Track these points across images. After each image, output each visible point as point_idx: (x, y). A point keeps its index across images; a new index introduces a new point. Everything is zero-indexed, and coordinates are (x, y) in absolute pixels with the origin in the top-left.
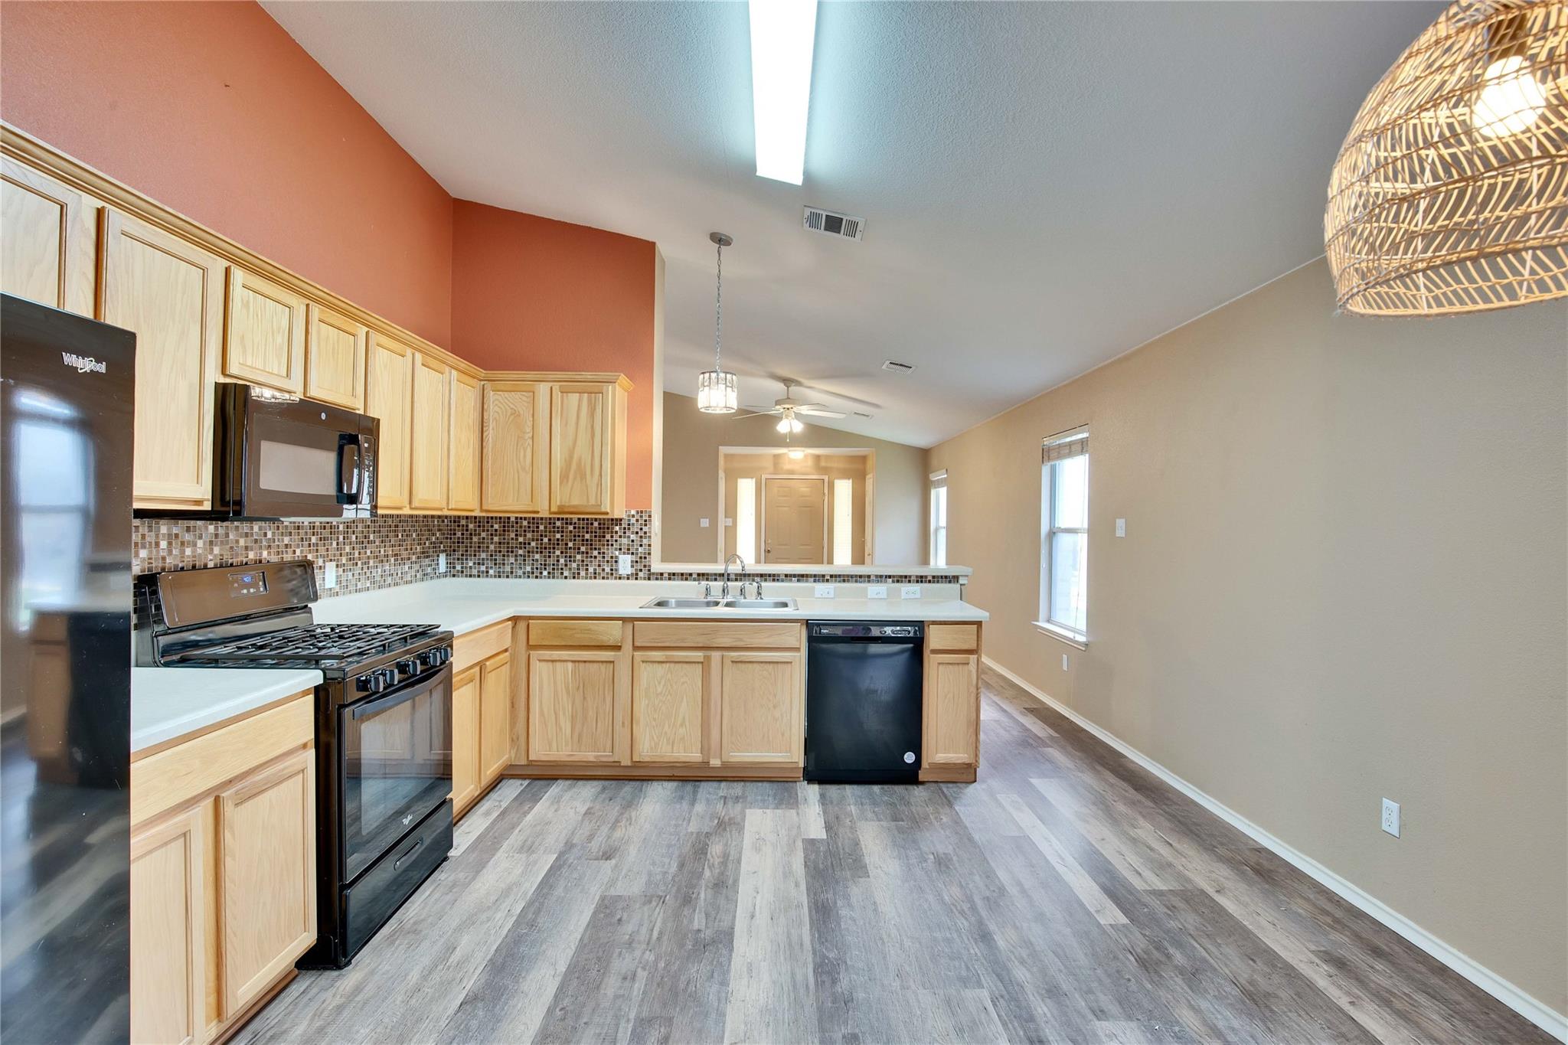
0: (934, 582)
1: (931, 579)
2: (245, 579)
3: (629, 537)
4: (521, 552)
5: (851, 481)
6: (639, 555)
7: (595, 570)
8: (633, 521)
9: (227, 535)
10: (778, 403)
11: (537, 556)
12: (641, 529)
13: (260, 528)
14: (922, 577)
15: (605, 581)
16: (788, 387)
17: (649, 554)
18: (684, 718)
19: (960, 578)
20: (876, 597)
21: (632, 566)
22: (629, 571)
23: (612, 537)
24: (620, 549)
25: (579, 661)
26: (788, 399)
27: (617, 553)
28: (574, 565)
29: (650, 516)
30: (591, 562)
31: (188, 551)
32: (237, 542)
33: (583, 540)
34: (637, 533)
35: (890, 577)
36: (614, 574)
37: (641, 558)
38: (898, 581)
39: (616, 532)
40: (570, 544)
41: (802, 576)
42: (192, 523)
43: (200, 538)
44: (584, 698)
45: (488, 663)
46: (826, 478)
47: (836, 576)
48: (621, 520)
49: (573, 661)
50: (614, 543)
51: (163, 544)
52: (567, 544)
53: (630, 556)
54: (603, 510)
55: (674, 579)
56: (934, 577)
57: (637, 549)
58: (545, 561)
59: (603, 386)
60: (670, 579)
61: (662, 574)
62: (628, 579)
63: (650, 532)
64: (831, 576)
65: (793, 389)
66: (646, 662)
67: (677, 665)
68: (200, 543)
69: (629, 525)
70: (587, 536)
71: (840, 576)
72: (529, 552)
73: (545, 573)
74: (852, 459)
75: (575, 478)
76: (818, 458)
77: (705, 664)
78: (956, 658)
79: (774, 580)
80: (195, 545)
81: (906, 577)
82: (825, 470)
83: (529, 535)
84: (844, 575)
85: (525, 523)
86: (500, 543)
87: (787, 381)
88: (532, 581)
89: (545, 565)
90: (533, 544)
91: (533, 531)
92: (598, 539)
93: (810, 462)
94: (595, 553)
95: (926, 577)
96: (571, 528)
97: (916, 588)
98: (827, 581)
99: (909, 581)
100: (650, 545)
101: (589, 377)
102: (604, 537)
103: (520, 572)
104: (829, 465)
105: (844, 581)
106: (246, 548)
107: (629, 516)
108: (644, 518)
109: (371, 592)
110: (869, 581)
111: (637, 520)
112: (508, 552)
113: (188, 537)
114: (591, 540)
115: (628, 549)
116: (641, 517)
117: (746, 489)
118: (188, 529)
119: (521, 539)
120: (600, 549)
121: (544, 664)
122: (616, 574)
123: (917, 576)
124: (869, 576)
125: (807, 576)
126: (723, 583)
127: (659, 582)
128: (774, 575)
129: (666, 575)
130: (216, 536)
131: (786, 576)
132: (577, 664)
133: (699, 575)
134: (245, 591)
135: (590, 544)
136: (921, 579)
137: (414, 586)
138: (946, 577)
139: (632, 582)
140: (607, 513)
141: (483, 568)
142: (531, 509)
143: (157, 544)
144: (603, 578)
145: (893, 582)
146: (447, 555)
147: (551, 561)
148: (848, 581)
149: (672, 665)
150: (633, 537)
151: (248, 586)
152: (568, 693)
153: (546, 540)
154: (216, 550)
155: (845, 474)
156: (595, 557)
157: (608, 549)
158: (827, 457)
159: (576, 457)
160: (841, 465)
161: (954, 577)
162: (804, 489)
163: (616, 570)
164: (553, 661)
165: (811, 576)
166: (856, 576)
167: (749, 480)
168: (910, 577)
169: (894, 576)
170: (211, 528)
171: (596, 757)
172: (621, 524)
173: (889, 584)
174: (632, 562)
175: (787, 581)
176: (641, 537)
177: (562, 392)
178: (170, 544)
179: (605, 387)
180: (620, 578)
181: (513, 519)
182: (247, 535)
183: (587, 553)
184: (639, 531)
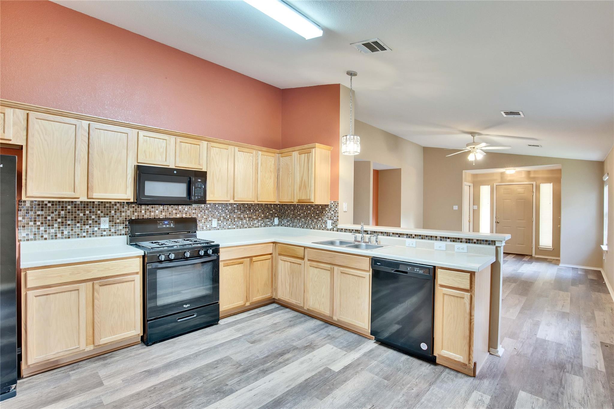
0: (478, 243)
1: (476, 241)
2: (165, 223)
3: (331, 213)
4: (298, 218)
5: (552, 184)
6: (334, 221)
7: (320, 226)
8: (332, 206)
9: (168, 209)
10: (468, 145)
11: (303, 220)
12: (335, 209)
13: (182, 208)
14: (469, 240)
15: (323, 231)
16: (474, 137)
17: (338, 220)
18: (324, 294)
19: (496, 242)
20: (439, 249)
21: (332, 225)
22: (331, 227)
23: (325, 212)
24: (328, 218)
25: (292, 262)
26: (474, 143)
27: (327, 219)
28: (314, 224)
29: (338, 204)
30: (319, 222)
31: (152, 214)
32: (172, 211)
33: (316, 214)
34: (334, 211)
35: (449, 238)
36: (325, 228)
37: (335, 222)
38: (454, 241)
39: (327, 210)
40: (313, 215)
41: (401, 234)
42: (153, 206)
43: (157, 210)
44: (293, 278)
45: (254, 258)
46: (534, 183)
47: (418, 235)
48: (328, 205)
49: (290, 262)
50: (326, 215)
51: (143, 212)
52: (311, 215)
53: (331, 221)
54: (311, 201)
55: (347, 232)
56: (478, 240)
57: (333, 218)
58: (305, 221)
59: (311, 150)
60: (345, 232)
61: (342, 229)
62: (330, 230)
63: (338, 210)
64: (416, 235)
65: (476, 137)
66: (311, 266)
67: (321, 270)
68: (157, 212)
69: (331, 207)
70: (318, 212)
71: (420, 235)
72: (301, 218)
73: (305, 226)
74: (552, 171)
75: (303, 189)
76: (529, 172)
77: (332, 271)
78: (460, 293)
79: (387, 235)
80: (155, 212)
81: (459, 239)
82: (534, 179)
83: (301, 211)
84: (422, 235)
85: (300, 207)
86: (293, 214)
87: (473, 134)
88: (302, 229)
89: (305, 223)
90: (302, 215)
91: (302, 210)
92: (321, 213)
93: (524, 175)
94: (320, 219)
95: (472, 240)
96: (313, 208)
97: (464, 245)
98: (413, 237)
99: (461, 242)
100: (338, 216)
101: (307, 147)
102: (323, 212)
103: (298, 226)
104: (536, 176)
105: (422, 238)
106: (176, 213)
107: (331, 204)
108: (336, 205)
109: (236, 230)
110: (436, 240)
111: (334, 205)
112: (295, 218)
113: (152, 210)
114: (319, 214)
115: (331, 218)
116: (335, 204)
117: (485, 191)
118: (152, 207)
119: (299, 213)
120: (321, 217)
121: (282, 261)
122: (327, 228)
123: (466, 239)
124: (436, 237)
125: (403, 234)
126: (362, 235)
127: (341, 233)
128: (387, 233)
129: (343, 230)
130: (164, 210)
131: (393, 233)
132: (291, 263)
133: (356, 230)
134: (165, 226)
135: (318, 215)
136: (469, 241)
137: (260, 228)
138: (486, 241)
139: (332, 232)
140: (313, 203)
141: (289, 223)
142: (291, 201)
143: (141, 212)
144: (322, 230)
145: (451, 241)
146: (278, 218)
147: (307, 222)
148: (424, 239)
149: (320, 269)
150: (332, 213)
151: (166, 224)
152: (289, 274)
153: (305, 213)
154: (164, 214)
155: (547, 180)
156: (320, 221)
157: (324, 218)
158: (535, 172)
159: (303, 180)
160: (545, 175)
161: (492, 241)
162: (520, 190)
163: (327, 226)
164: (285, 261)
165: (405, 234)
166: (429, 236)
167: (487, 186)
168: (462, 239)
169: (451, 238)
170: (161, 207)
171: (296, 302)
172: (328, 207)
173: (448, 242)
174: (332, 223)
175: (393, 236)
176: (335, 213)
177: (299, 154)
178: (145, 212)
179: (312, 150)
180: (328, 230)
181: (296, 205)
182: (176, 209)
183: (318, 219)
184: (334, 210)
